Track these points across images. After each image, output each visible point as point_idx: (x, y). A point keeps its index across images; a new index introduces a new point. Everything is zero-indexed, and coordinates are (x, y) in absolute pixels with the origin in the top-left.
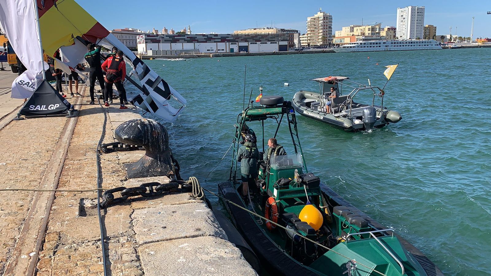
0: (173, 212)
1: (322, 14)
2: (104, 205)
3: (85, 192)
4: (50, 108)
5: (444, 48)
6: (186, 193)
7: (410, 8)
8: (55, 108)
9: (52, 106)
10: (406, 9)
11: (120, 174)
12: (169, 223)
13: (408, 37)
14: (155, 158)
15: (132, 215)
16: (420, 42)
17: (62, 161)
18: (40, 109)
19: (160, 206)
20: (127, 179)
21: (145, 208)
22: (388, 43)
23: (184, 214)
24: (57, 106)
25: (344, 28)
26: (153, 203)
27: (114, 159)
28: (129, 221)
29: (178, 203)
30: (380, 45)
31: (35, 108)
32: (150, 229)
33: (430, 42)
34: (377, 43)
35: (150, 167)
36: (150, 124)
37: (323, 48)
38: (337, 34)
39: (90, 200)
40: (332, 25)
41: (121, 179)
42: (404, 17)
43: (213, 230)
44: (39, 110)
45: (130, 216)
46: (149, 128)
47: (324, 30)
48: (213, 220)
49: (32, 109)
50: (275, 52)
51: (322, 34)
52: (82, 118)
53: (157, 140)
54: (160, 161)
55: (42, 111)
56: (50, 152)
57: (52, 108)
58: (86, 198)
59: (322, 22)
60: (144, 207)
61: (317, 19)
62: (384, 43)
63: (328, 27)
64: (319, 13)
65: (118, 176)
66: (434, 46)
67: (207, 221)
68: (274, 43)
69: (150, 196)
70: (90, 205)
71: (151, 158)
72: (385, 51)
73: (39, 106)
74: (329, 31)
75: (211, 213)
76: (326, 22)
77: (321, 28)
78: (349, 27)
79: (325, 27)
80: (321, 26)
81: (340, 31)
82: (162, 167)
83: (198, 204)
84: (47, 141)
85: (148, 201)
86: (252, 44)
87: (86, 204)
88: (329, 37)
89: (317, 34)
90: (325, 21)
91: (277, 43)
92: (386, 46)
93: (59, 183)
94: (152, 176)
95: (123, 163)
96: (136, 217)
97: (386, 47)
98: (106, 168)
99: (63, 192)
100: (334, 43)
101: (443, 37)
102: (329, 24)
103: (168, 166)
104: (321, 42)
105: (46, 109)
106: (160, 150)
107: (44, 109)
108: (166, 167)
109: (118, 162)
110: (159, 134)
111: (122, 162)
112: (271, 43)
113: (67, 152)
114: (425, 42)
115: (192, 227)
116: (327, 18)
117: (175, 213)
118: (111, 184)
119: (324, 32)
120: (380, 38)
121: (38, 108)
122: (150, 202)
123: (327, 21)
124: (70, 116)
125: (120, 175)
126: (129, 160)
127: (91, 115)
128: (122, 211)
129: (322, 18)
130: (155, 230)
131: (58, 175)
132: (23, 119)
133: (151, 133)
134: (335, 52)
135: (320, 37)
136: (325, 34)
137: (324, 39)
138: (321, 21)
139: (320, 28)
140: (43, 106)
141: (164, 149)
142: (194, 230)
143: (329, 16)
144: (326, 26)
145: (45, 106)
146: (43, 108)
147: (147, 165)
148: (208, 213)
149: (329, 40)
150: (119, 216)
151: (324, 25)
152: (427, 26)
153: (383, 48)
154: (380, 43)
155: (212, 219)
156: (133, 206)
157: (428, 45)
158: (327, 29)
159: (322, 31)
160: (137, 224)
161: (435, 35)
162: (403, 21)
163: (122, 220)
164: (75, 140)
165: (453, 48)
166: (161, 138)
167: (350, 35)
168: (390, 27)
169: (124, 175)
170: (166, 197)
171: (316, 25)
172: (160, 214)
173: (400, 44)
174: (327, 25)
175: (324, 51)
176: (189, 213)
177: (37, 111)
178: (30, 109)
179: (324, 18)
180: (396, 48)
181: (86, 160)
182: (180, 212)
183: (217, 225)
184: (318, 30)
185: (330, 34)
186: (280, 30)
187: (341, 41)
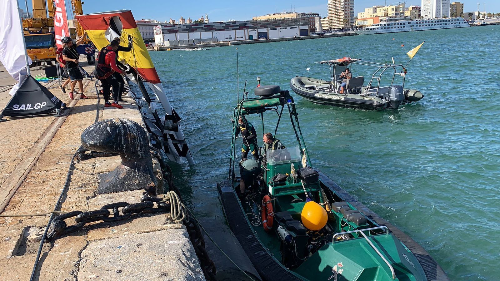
0: (138, 245)
2: (51, 237)
3: (35, 217)
4: (37, 107)
5: (472, 26)
6: (162, 215)
8: (41, 108)
9: (38, 105)
11: (89, 188)
12: (127, 264)
13: (434, 16)
14: (133, 167)
15: (84, 251)
16: (446, 21)
17: (27, 172)
18: (26, 109)
19: (123, 235)
20: (96, 194)
21: (104, 239)
22: (413, 23)
23: (151, 248)
24: (44, 104)
25: (366, 10)
26: (116, 231)
27: (89, 168)
28: (75, 262)
29: (148, 230)
30: (404, 25)
31: (19, 108)
32: (99, 275)
33: (458, 20)
34: (401, 24)
35: (125, 178)
36: (123, 125)
37: (346, 31)
38: (360, 15)
39: (38, 229)
40: (354, 7)
41: (87, 196)
43: (185, 275)
44: (24, 109)
45: (80, 254)
46: (122, 131)
47: (346, 12)
48: (189, 257)
49: (16, 108)
50: (295, 37)
51: (344, 16)
52: (72, 117)
53: (134, 144)
54: (139, 170)
55: (28, 110)
56: (17, 161)
57: (39, 107)
58: (32, 226)
59: (343, 3)
60: (102, 238)
61: (338, 1)
62: (409, 23)
63: (350, 9)
65: (85, 191)
66: (461, 24)
67: (179, 259)
68: (294, 28)
69: (114, 221)
70: (35, 237)
71: (127, 168)
72: (410, 31)
73: (24, 105)
74: (351, 13)
75: (189, 245)
76: (347, 4)
77: (342, 10)
78: (372, 8)
79: (347, 9)
80: (343, 8)
81: (362, 13)
82: (140, 177)
83: (175, 230)
84: (20, 147)
85: (110, 228)
86: (271, 30)
87: (31, 235)
88: (352, 19)
89: (339, 16)
91: (298, 28)
92: (411, 26)
93: (8, 205)
94: (127, 190)
95: (98, 173)
96: (87, 254)
97: (412, 28)
98: (75, 180)
99: (7, 218)
100: (356, 25)
101: (471, 14)
102: (351, 5)
103: (149, 176)
104: (343, 25)
105: (32, 109)
106: (138, 156)
107: (29, 109)
108: (146, 177)
109: (92, 172)
110: (135, 138)
111: (97, 171)
112: (292, 28)
113: (37, 160)
114: (452, 20)
115: (157, 269)
117: (140, 247)
118: (72, 203)
119: (346, 14)
120: (404, 18)
121: (23, 107)
122: (114, 230)
123: (349, 3)
124: (58, 115)
125: (88, 190)
126: (106, 169)
127: (83, 113)
128: (72, 244)
130: (105, 277)
131: (13, 192)
132: (6, 120)
133: (125, 137)
134: (359, 35)
135: (342, 20)
136: (347, 17)
137: (346, 21)
139: (341, 10)
140: (28, 105)
141: (143, 156)
142: (158, 276)
144: (347, 7)
145: (30, 105)
146: (29, 107)
147: (122, 176)
148: (184, 246)
149: (351, 22)
150: (65, 253)
151: (346, 7)
152: (453, 3)
153: (407, 28)
154: (404, 24)
155: (188, 254)
156: (89, 237)
157: (455, 23)
158: (349, 11)
159: (344, 13)
160: (85, 267)
161: (462, 13)
163: (66, 260)
164: (53, 144)
165: (481, 25)
166: (138, 143)
167: (373, 16)
168: (415, 7)
169: (93, 190)
170: (135, 221)
171: (338, 7)
172: (120, 249)
173: (426, 24)
174: (348, 7)
175: (346, 34)
176: (159, 246)
177: (22, 111)
178: (13, 109)
180: (422, 28)
181: (56, 170)
182: (146, 245)
183: (193, 265)
184: (340, 12)
185: (352, 16)
186: (300, 14)
187: (364, 23)
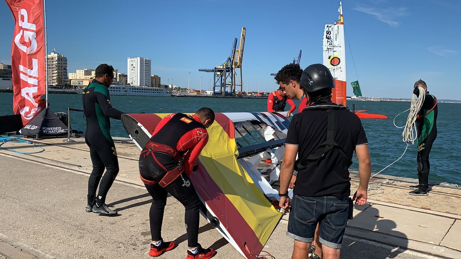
1: (56, 55)
5: (172, 96)
7: (139, 59)
10: (135, 59)
13: (139, 85)
16: (154, 90)
22: (127, 89)
25: (77, 71)
30: (119, 90)
33: (162, 90)
34: (117, 88)
37: (58, 88)
38: (71, 76)
40: (67, 67)
42: (134, 66)
47: (59, 71)
50: (9, 90)
51: (57, 74)
59: (57, 62)
61: (51, 59)
62: (123, 88)
63: (63, 68)
64: (52, 54)
66: (164, 94)
68: (6, 80)
72: (124, 95)
74: (64, 72)
76: (60, 64)
77: (56, 68)
78: (84, 71)
79: (60, 68)
80: (56, 66)
81: (73, 74)
88: (65, 78)
89: (51, 74)
90: (59, 62)
91: (11, 80)
92: (126, 91)
100: (72, 84)
101: (166, 87)
102: (64, 65)
104: (56, 82)
112: (3, 79)
114: (158, 90)
116: (62, 59)
119: (59, 72)
120: (117, 83)
123: (62, 62)
129: (57, 59)
134: (77, 94)
135: (55, 78)
136: (60, 75)
137: (59, 79)
138: (55, 62)
139: (54, 68)
143: (63, 57)
144: (60, 67)
149: (64, 81)
151: (59, 66)
152: (153, 76)
153: (122, 92)
154: (120, 88)
157: (160, 93)
158: (62, 70)
159: (57, 71)
161: (160, 84)
162: (134, 70)
165: (178, 96)
167: (87, 78)
168: (121, 74)
171: (50, 65)
174: (62, 67)
175: (65, 91)
179: (59, 59)
180: (134, 94)
184: (53, 70)
185: (65, 75)
186: (7, 66)
187: (79, 83)
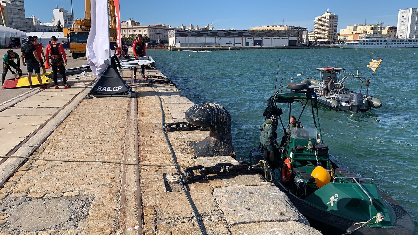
1: (329, 14)
7: (411, 9)
10: (407, 10)
13: (408, 36)
22: (389, 41)
25: (348, 27)
30: (381, 43)
34: (378, 41)
37: (329, 44)
38: (342, 32)
40: (338, 24)
42: (405, 17)
47: (330, 28)
51: (328, 31)
59: (329, 21)
61: (324, 18)
62: (385, 41)
63: (333, 26)
64: (326, 13)
68: (285, 38)
72: (386, 48)
74: (334, 29)
76: (332, 22)
77: (327, 26)
78: (353, 26)
80: (327, 24)
81: (344, 30)
86: (265, 39)
88: (335, 34)
89: (324, 31)
90: (331, 20)
91: (288, 39)
92: (387, 44)
97: (387, 45)
100: (339, 40)
102: (335, 23)
104: (326, 38)
112: (282, 38)
116: (333, 17)
119: (330, 30)
120: (381, 36)
123: (333, 20)
129: (329, 18)
134: (340, 48)
135: (326, 34)
136: (331, 32)
137: (329, 35)
138: (327, 21)
139: (326, 26)
143: (335, 16)
144: (331, 24)
149: (334, 37)
151: (330, 24)
153: (384, 45)
154: (381, 41)
158: (332, 27)
159: (328, 29)
162: (404, 21)
167: (353, 33)
168: (391, 27)
171: (323, 24)
173: (401, 43)
174: (333, 24)
175: (329, 46)
179: (330, 17)
180: (396, 46)
184: (325, 28)
185: (335, 32)
186: (291, 27)
187: (345, 38)
